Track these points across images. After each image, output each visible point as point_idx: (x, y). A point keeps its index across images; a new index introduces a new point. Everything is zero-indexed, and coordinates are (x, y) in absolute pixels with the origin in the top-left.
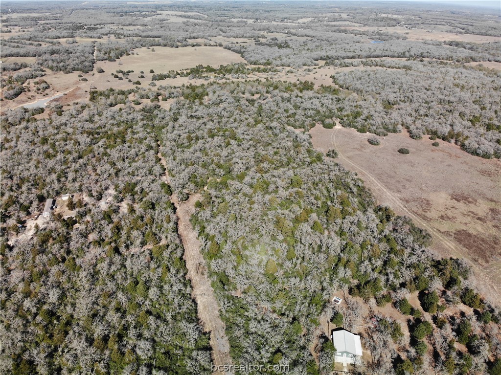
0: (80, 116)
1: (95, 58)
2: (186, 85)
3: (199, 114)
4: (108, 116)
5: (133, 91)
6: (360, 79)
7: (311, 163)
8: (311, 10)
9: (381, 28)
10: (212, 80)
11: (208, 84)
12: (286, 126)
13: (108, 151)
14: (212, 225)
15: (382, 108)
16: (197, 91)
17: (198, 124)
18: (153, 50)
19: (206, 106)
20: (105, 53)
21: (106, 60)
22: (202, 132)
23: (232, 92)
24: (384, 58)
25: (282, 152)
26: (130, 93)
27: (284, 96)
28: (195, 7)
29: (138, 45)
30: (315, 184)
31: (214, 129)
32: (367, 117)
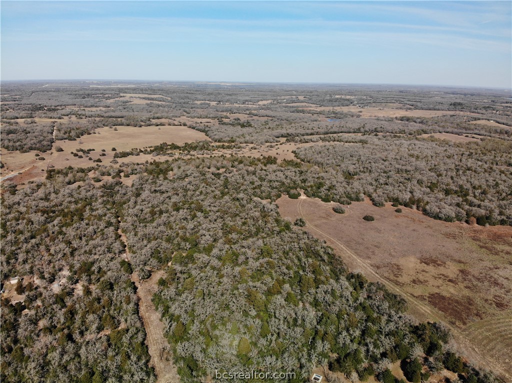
0: (35, 195)
1: (54, 137)
2: (149, 162)
3: (163, 188)
4: (65, 193)
5: (93, 168)
6: (320, 153)
7: (280, 232)
8: (270, 93)
9: (335, 108)
10: (177, 156)
11: (173, 160)
12: (252, 197)
13: (64, 229)
14: (177, 303)
15: (343, 179)
16: (161, 166)
17: (162, 198)
18: (116, 130)
19: (170, 181)
20: (65, 133)
21: (66, 139)
22: (166, 206)
23: (198, 167)
24: (341, 134)
25: (250, 222)
26: (90, 171)
27: (249, 170)
28: (159, 90)
29: (99, 124)
30: (286, 253)
31: (179, 203)
32: (330, 188)
